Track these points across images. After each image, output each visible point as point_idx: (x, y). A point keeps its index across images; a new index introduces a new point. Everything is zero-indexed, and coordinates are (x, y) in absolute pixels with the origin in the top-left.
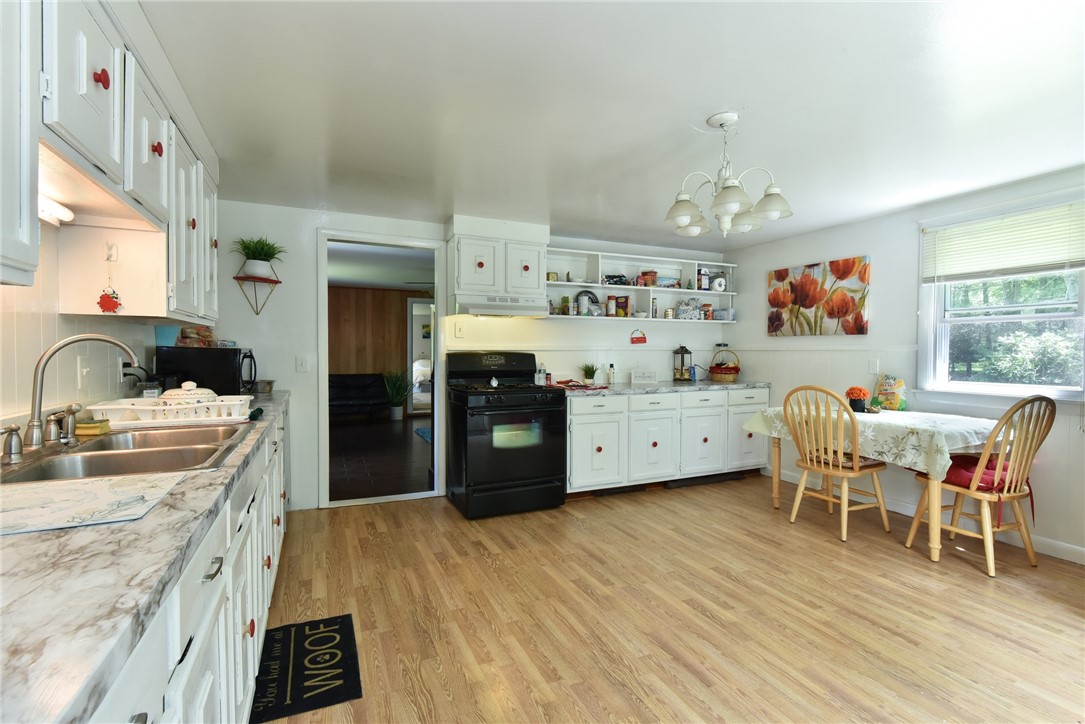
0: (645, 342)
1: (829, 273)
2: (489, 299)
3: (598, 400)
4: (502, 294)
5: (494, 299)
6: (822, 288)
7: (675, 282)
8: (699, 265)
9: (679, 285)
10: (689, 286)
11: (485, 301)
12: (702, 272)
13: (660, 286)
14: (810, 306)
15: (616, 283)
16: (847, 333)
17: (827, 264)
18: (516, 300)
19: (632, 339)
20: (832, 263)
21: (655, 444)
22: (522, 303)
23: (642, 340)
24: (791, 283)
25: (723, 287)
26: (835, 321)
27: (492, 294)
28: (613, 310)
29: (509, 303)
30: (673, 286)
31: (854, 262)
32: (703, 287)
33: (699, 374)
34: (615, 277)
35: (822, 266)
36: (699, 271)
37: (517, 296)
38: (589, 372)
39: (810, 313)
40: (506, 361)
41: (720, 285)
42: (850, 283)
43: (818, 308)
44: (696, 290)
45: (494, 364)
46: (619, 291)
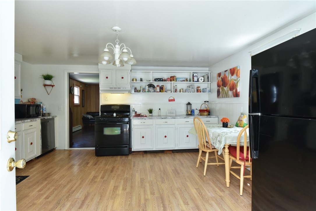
0: (174, 101)
1: (230, 73)
2: (110, 88)
3: (143, 121)
4: (115, 86)
5: (112, 88)
6: (228, 79)
7: (185, 79)
8: (193, 73)
9: (187, 80)
10: (190, 81)
11: (109, 89)
12: (194, 75)
13: (179, 81)
14: (225, 87)
15: (159, 81)
16: (234, 97)
17: (229, 70)
18: (120, 88)
19: (169, 100)
20: (230, 69)
21: (166, 137)
22: (121, 89)
23: (174, 100)
24: (222, 78)
25: (203, 80)
26: (231, 92)
27: (111, 87)
28: (158, 90)
29: (117, 89)
30: (184, 81)
31: (235, 69)
32: (195, 80)
33: (197, 112)
34: (159, 79)
35: (228, 71)
36: (193, 75)
37: (120, 87)
38: (151, 111)
39: (225, 89)
40: (120, 108)
41: (201, 80)
42: (234, 77)
43: (227, 87)
44: (192, 82)
45: (115, 108)
46: (161, 84)
